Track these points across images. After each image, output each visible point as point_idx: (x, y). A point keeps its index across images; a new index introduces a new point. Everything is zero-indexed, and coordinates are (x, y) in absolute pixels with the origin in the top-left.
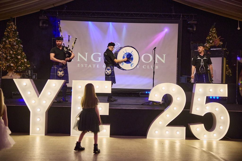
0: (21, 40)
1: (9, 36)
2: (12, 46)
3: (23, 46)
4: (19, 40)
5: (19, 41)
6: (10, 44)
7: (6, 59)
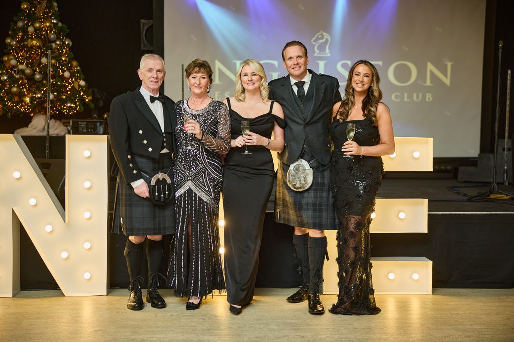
0: (64, 25)
1: (35, 14)
2: (46, 42)
3: (71, 43)
4: (60, 24)
5: (61, 27)
6: (38, 37)
7: (30, 78)
